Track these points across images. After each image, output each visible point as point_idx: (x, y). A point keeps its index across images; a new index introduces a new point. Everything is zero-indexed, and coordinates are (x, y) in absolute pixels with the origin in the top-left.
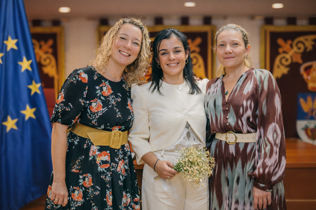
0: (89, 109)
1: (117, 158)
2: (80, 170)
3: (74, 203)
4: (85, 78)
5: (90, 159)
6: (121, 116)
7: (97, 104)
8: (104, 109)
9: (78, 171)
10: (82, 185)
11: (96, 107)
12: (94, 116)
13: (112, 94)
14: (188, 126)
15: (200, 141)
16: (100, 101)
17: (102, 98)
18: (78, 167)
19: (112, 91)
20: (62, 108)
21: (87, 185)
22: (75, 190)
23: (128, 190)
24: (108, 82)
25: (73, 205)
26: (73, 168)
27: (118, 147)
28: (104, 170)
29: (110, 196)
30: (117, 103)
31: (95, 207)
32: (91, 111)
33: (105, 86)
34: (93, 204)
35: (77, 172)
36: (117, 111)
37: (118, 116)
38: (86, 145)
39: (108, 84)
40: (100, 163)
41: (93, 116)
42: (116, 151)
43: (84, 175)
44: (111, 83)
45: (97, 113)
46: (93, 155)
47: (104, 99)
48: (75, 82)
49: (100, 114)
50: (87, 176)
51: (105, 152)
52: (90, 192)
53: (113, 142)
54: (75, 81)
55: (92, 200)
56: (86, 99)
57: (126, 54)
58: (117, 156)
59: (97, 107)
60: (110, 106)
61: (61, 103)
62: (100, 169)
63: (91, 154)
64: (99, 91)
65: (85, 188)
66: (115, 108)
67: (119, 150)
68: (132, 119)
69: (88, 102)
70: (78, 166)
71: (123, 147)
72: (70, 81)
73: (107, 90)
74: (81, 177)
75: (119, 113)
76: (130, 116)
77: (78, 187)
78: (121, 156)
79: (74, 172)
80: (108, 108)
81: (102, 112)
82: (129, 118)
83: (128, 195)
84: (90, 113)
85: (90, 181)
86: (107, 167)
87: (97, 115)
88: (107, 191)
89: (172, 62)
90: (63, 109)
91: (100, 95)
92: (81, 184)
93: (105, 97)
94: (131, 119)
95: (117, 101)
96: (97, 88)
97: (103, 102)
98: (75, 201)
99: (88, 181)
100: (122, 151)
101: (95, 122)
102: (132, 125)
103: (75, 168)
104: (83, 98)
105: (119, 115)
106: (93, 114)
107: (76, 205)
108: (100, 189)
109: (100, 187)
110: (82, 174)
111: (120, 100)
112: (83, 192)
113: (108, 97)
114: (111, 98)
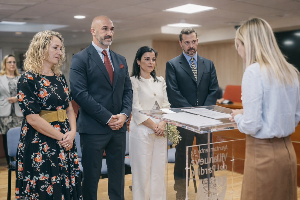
1: (64, 128)
2: (39, 140)
4: (31, 77)
6: (61, 98)
7: (43, 92)
8: (49, 95)
9: (38, 142)
10: (42, 150)
11: (43, 94)
13: (50, 85)
16: (45, 89)
17: (45, 87)
18: (37, 139)
19: (50, 82)
20: (27, 102)
22: (37, 155)
24: (45, 77)
26: (33, 140)
27: (64, 120)
30: (56, 90)
31: (53, 163)
32: (40, 98)
33: (44, 80)
34: (51, 162)
39: (46, 78)
41: (43, 100)
42: (63, 124)
43: (43, 144)
44: (48, 77)
45: (44, 98)
47: (47, 88)
49: (47, 98)
50: (45, 144)
51: (56, 125)
64: (42, 83)
66: (56, 94)
67: (64, 122)
70: (37, 138)
71: (66, 120)
72: (23, 82)
73: (46, 83)
74: (40, 145)
75: (59, 96)
76: (67, 98)
77: (39, 152)
78: (66, 127)
79: (34, 143)
80: (51, 93)
81: (48, 96)
87: (45, 99)
88: (61, 150)
90: (29, 103)
91: (43, 86)
92: (40, 150)
93: (47, 87)
95: (55, 89)
96: (40, 82)
97: (47, 90)
98: (38, 163)
100: (66, 123)
101: (45, 104)
103: (34, 140)
105: (59, 97)
106: (42, 99)
107: (39, 166)
108: (55, 150)
109: (55, 149)
110: (41, 143)
111: (57, 88)
112: (42, 155)
113: (49, 86)
114: (50, 87)
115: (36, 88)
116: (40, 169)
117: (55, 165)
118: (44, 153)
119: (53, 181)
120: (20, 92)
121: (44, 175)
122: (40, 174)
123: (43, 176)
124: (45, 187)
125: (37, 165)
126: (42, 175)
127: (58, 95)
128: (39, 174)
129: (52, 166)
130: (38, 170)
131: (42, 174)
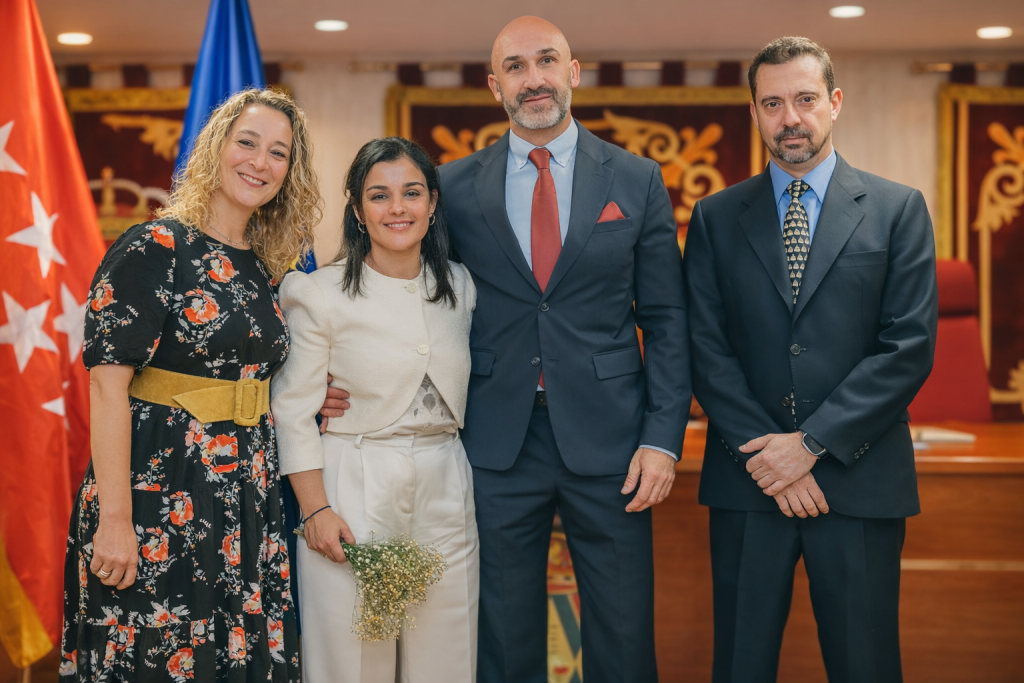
0: (184, 317)
1: (250, 446)
2: (162, 484)
3: (151, 570)
4: (167, 237)
5: (189, 452)
6: (260, 336)
7: (204, 302)
8: (222, 316)
9: (157, 488)
10: (169, 522)
11: (204, 310)
12: (201, 332)
13: (235, 280)
14: (427, 382)
15: (452, 417)
16: (211, 294)
17: (215, 286)
18: (155, 478)
19: (236, 270)
20: (112, 324)
21: (180, 520)
22: (153, 538)
23: (274, 523)
24: (221, 247)
25: (150, 574)
26: (140, 482)
27: (254, 421)
28: (221, 476)
29: (236, 542)
30: (251, 303)
31: (199, 571)
32: (189, 324)
33: (217, 258)
34: (196, 564)
35: (153, 490)
36: (252, 322)
37: (252, 335)
38: (174, 419)
39: (223, 253)
40: (212, 463)
41: (198, 334)
42: (248, 430)
43: (173, 496)
44: (229, 251)
45: (206, 325)
46: (195, 443)
47: (220, 289)
48: (142, 249)
49: (214, 328)
50: (179, 497)
51: (224, 435)
52: (189, 535)
53: (242, 411)
54: (142, 246)
55: (194, 555)
56: (175, 289)
57: (255, 182)
58: (250, 441)
59: (206, 310)
60: (235, 310)
61: (106, 309)
62: (212, 476)
63: (189, 440)
64: (203, 270)
65: (176, 527)
66: (247, 315)
67: (253, 428)
68: (287, 343)
69: (179, 297)
70: (154, 473)
71: (263, 418)
72: (128, 250)
73: (222, 271)
74: (166, 500)
75: (256, 327)
76: (283, 336)
77: (159, 528)
78: (257, 442)
79: (142, 491)
80: (231, 312)
81: (220, 322)
82: (281, 342)
83: (272, 535)
84: (187, 328)
85: (187, 509)
86: (229, 471)
87: (208, 331)
88: (229, 528)
89: (399, 220)
90: (115, 326)
91: (206, 279)
92: (165, 519)
93: (220, 284)
94: (284, 343)
95: (250, 298)
96: (196, 262)
97: (218, 296)
98: (153, 564)
99: (181, 509)
100: (260, 429)
101: (203, 347)
102: (286, 358)
103: (145, 479)
104: (167, 286)
105: (256, 332)
106: (197, 330)
107: (158, 574)
108: (208, 525)
109: (209, 522)
110: (167, 494)
111: (255, 296)
112: (170, 539)
113: (228, 285)
114: (234, 289)
115: (171, 277)
116: (156, 585)
117: (205, 579)
118: (174, 532)
119: (196, 635)
120: (104, 281)
121: (170, 609)
122: (156, 605)
123: (164, 611)
124: (162, 654)
125: (148, 571)
126: (160, 609)
127: (254, 323)
128: (152, 603)
129: (195, 580)
130: (148, 592)
131: (162, 604)
